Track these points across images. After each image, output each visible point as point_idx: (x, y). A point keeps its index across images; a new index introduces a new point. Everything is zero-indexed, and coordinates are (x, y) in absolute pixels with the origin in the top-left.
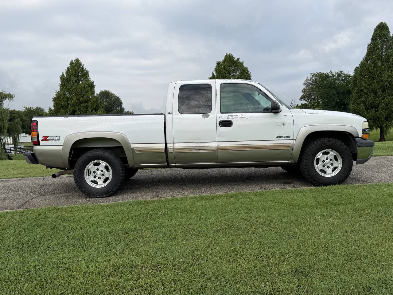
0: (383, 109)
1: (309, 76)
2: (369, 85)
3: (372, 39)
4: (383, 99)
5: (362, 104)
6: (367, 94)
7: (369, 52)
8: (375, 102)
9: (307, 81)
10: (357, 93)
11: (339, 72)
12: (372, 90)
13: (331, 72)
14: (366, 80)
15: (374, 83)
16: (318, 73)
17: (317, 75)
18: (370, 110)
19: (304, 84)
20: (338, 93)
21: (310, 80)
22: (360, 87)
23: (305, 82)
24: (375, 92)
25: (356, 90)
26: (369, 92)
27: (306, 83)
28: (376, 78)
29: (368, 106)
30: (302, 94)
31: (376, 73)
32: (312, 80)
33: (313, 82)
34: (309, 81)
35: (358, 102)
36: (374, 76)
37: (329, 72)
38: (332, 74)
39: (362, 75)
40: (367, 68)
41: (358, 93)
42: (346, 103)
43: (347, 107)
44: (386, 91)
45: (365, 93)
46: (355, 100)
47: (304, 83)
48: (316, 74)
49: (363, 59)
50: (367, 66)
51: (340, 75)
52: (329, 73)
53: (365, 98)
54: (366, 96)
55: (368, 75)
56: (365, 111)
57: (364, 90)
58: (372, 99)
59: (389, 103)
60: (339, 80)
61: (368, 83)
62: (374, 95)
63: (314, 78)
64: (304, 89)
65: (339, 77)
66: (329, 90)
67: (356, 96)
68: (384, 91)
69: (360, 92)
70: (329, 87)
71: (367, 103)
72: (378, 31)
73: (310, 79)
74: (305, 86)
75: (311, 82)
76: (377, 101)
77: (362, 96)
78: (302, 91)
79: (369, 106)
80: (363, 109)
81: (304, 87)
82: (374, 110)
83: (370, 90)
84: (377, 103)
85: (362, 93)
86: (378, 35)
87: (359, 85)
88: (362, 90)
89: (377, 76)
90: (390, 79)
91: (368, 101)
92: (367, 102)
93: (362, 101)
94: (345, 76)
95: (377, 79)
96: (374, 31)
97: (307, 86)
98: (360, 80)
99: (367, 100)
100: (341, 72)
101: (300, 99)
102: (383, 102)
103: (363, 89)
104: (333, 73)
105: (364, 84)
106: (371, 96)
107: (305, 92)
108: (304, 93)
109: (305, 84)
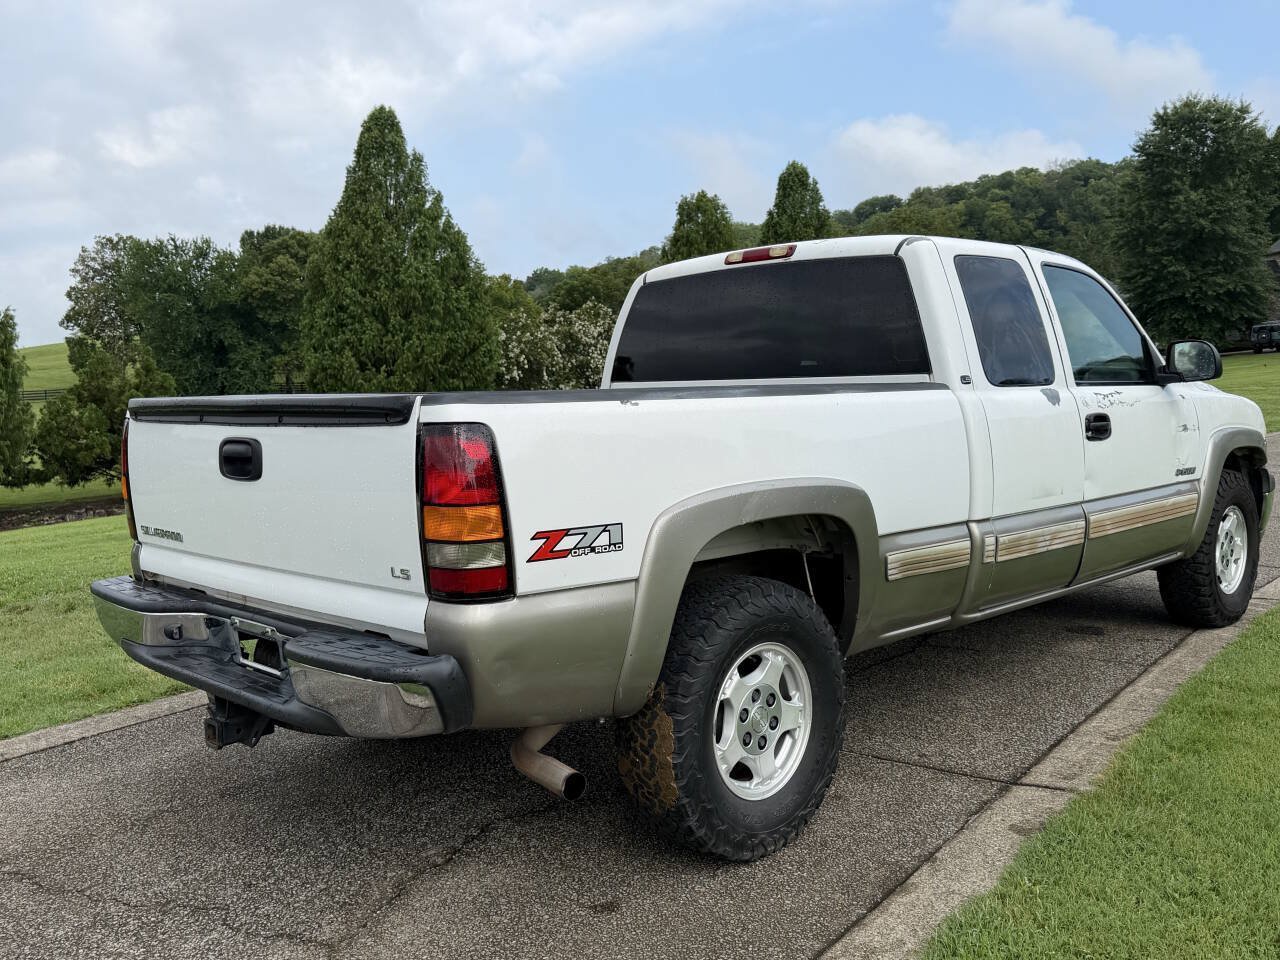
0: (408, 369)
1: (91, 246)
2: (363, 293)
3: (358, 153)
4: (405, 339)
5: (348, 353)
6: (361, 322)
7: (354, 190)
8: (386, 347)
9: (82, 260)
10: (326, 315)
11: (199, 242)
12: (374, 311)
13: (173, 240)
14: (355, 278)
15: (378, 289)
16: (120, 239)
17: (117, 243)
18: (369, 370)
19: (73, 270)
20: (200, 310)
21: (94, 259)
22: (336, 297)
23: (75, 263)
24: (382, 316)
25: (323, 304)
26: (364, 315)
27: (81, 268)
28: (381, 274)
29: (363, 359)
30: (68, 305)
31: (382, 257)
32: (102, 259)
33: (105, 267)
34: (92, 264)
35: (333, 343)
36: (375, 266)
37: (165, 238)
38: (176, 247)
39: (339, 261)
40: (354, 239)
41: (332, 316)
42: (226, 344)
43: (232, 356)
44: (414, 314)
45: (353, 317)
46: (324, 338)
47: (73, 266)
48: (116, 239)
49: (335, 211)
50: (352, 236)
51: (202, 252)
52: (166, 242)
53: (355, 332)
54: (357, 326)
55: (357, 262)
56: (358, 372)
57: (352, 308)
58: (374, 336)
59: (423, 350)
60: (199, 267)
61: (360, 287)
62: (380, 326)
63: (109, 255)
64: (73, 289)
65: (201, 260)
66: (170, 299)
67: (324, 325)
68: (406, 316)
69: (337, 312)
70: (171, 289)
71: (363, 350)
72: (375, 133)
73: (93, 255)
74: (79, 279)
75: (97, 266)
76: (389, 343)
77: (345, 325)
78: (69, 295)
79: (368, 357)
80: (351, 366)
81: (74, 281)
82: (385, 371)
83: (369, 309)
84: (390, 351)
85: (346, 316)
86: (376, 143)
87: (334, 291)
88: (341, 308)
89: (385, 267)
90: (423, 282)
91: (363, 342)
92: (361, 345)
93: (347, 342)
94: (218, 258)
95: (386, 279)
96: (361, 129)
97: (84, 279)
98: (334, 276)
99: (360, 340)
100: (207, 242)
101: (61, 324)
102: (409, 349)
103: (349, 305)
104: (178, 243)
105: (349, 290)
106: (372, 327)
107: (77, 298)
108: (76, 304)
109: (77, 271)
